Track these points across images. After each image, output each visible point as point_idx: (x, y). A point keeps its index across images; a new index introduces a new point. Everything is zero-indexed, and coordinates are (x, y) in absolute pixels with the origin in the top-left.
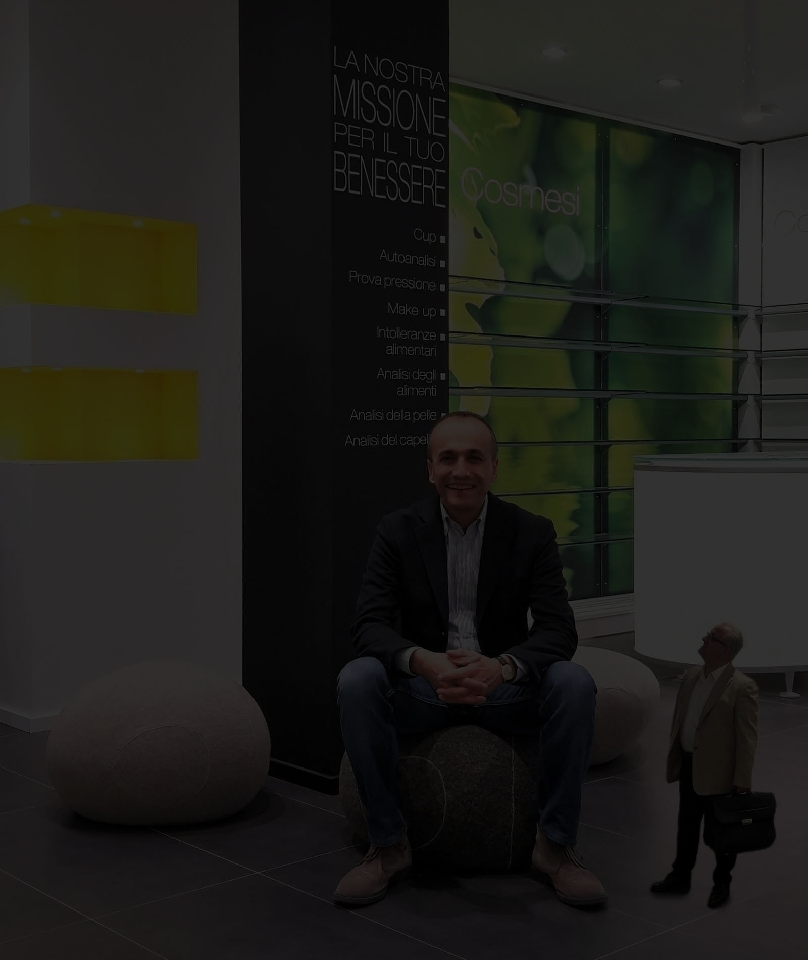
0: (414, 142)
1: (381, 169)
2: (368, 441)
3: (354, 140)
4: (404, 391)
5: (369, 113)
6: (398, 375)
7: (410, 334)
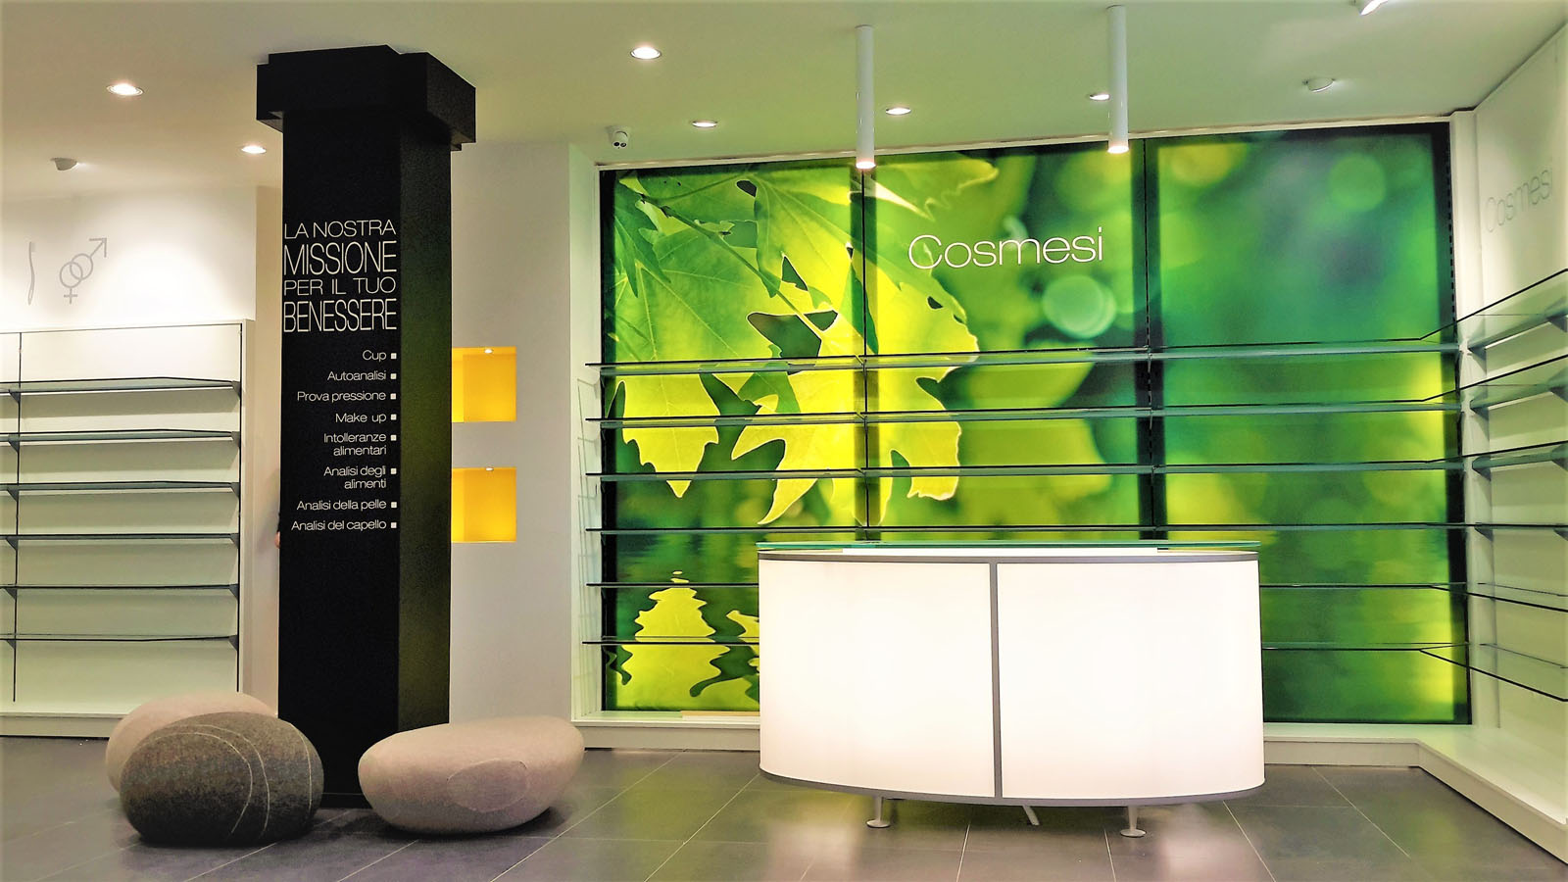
0: (363, 282)
1: (330, 308)
2: (312, 527)
3: (302, 291)
4: (350, 485)
5: (317, 266)
6: (345, 472)
7: (358, 438)
